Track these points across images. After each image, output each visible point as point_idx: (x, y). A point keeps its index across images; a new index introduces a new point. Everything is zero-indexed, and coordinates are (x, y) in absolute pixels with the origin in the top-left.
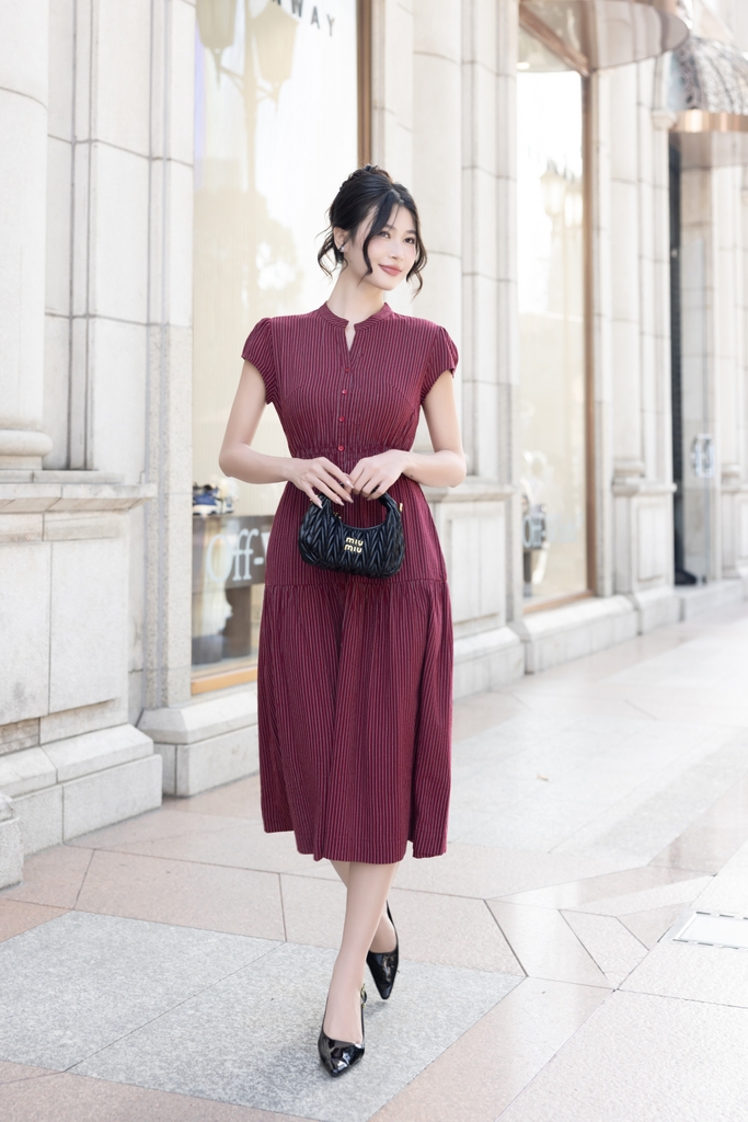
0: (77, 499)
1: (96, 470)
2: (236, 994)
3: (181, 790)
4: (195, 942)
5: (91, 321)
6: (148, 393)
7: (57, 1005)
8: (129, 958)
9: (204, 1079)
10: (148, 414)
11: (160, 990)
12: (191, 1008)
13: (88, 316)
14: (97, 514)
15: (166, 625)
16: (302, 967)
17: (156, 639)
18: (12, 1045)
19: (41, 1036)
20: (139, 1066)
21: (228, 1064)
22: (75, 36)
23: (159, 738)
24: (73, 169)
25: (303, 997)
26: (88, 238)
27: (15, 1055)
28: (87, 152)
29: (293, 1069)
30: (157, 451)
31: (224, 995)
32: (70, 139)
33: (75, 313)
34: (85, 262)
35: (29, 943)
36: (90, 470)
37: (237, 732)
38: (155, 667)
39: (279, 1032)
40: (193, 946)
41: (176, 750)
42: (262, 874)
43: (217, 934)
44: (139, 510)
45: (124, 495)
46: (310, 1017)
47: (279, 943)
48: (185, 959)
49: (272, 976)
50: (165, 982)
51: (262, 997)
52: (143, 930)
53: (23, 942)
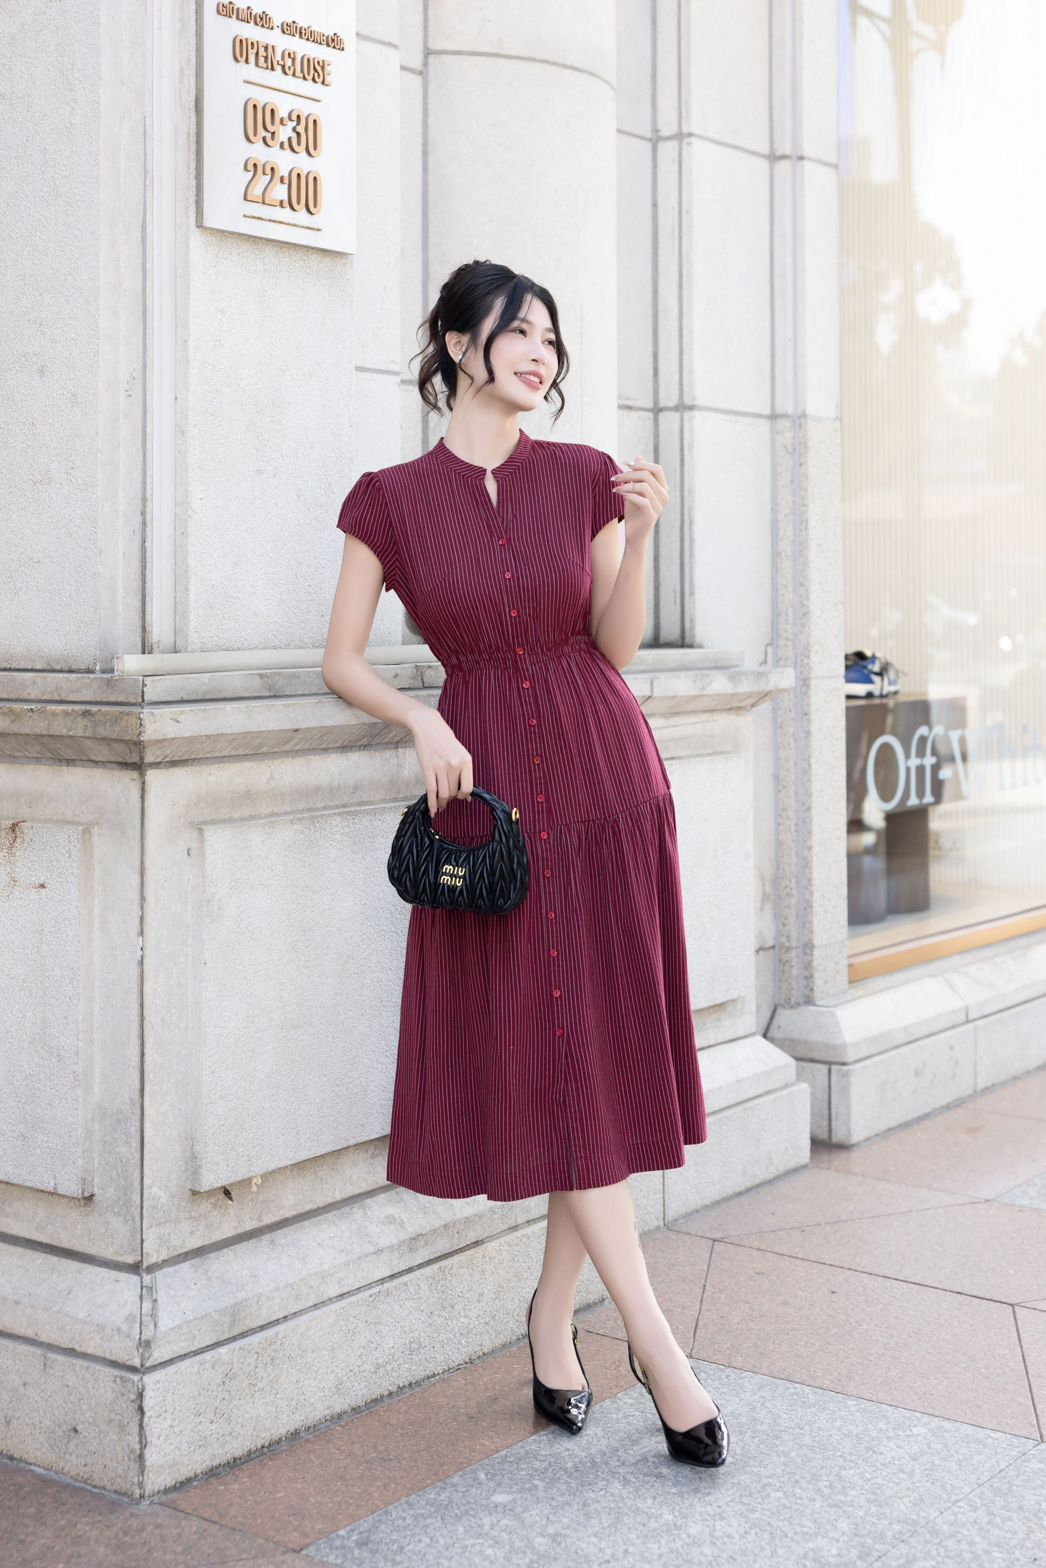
0: (674, 697)
1: (700, 646)
2: (972, 1543)
3: (839, 1135)
4: (891, 1433)
5: (687, 415)
6: (775, 522)
7: (679, 1544)
8: (787, 1455)
10: (776, 555)
11: (844, 1525)
13: (683, 407)
14: (703, 717)
15: (810, 880)
17: (794, 900)
23: (802, 1052)
24: (655, 181)
26: (680, 287)
28: (676, 154)
30: (790, 612)
31: (951, 1544)
32: (648, 134)
33: (662, 404)
34: (676, 325)
35: (625, 1417)
36: (691, 646)
37: (921, 1043)
38: (794, 943)
40: (889, 1439)
41: (830, 1071)
43: (925, 1419)
44: (765, 707)
45: (745, 687)
47: (1030, 1443)
48: (878, 1464)
49: (1028, 1510)
50: (851, 1508)
51: (1018, 1554)
52: (804, 1403)
53: (617, 1414)
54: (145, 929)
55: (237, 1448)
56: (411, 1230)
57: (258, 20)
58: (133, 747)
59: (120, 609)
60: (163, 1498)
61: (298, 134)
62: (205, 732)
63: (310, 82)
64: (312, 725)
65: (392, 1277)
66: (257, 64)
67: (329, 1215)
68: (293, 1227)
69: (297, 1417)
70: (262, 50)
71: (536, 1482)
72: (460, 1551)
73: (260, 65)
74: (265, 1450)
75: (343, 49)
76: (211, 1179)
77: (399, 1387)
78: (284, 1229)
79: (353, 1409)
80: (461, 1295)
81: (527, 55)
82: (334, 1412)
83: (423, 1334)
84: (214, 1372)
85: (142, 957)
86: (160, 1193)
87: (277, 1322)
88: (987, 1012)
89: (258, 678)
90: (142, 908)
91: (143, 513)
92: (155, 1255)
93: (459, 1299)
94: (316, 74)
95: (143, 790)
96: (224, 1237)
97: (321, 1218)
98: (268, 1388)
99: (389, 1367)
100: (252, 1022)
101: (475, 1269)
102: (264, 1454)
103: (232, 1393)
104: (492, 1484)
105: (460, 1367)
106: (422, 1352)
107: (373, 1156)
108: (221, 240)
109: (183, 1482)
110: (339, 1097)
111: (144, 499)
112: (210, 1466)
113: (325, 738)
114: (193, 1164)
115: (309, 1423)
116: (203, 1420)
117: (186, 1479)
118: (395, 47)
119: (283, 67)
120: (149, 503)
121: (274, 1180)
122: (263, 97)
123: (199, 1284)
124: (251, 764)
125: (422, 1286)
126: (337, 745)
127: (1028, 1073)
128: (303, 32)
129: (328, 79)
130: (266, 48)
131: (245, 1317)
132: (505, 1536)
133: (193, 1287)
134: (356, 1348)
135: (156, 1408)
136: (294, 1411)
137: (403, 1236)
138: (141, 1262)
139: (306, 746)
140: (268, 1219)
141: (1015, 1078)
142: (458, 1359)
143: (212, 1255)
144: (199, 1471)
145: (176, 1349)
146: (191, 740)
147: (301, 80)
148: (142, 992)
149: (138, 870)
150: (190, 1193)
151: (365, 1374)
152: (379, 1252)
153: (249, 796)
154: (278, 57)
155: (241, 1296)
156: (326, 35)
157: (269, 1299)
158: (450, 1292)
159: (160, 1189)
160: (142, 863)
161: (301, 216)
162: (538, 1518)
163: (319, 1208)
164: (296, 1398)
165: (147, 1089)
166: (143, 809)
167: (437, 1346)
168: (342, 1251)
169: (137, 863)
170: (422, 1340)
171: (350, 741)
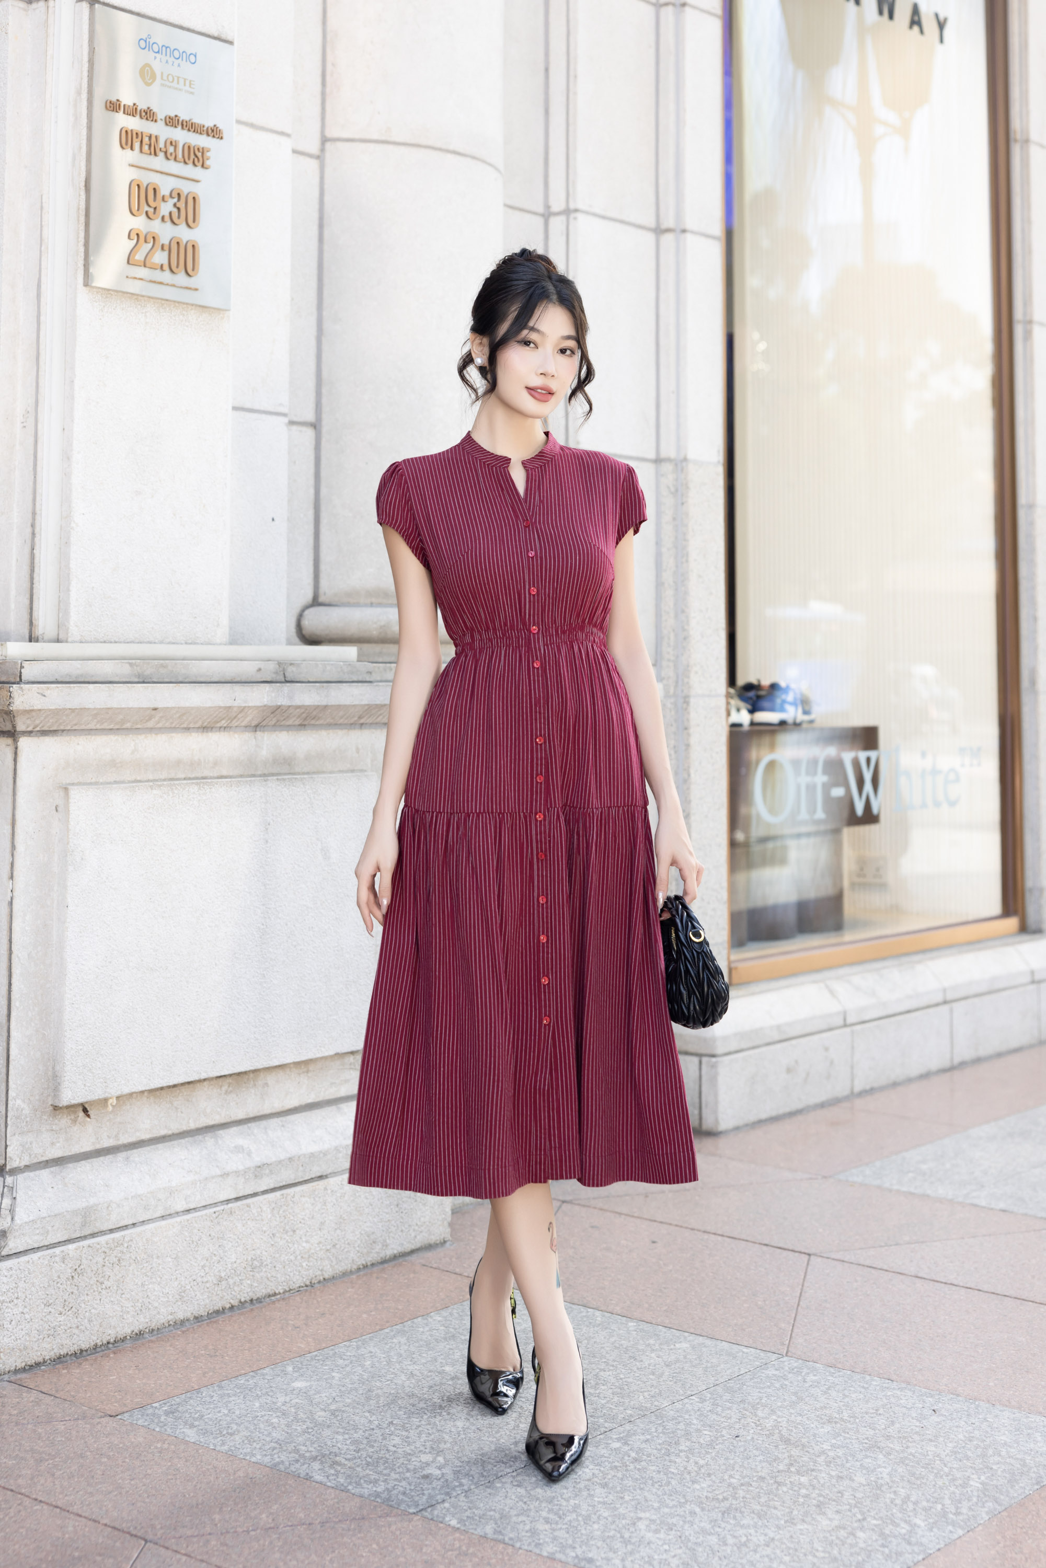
2: (689, 1424)
3: (707, 1123)
4: (657, 1347)
6: (658, 556)
9: (600, 1544)
12: (619, 1439)
16: (795, 1394)
18: (359, 1469)
19: (401, 1460)
20: (518, 1515)
21: (641, 1525)
22: (547, 70)
25: (781, 1437)
27: (358, 1484)
28: (564, 228)
29: (730, 1541)
30: (672, 636)
31: (670, 1425)
32: (541, 209)
39: (730, 1485)
40: (653, 1351)
41: (700, 1063)
42: (785, 1253)
43: (692, 1337)
46: (781, 1467)
47: (775, 1357)
48: (635, 1369)
49: (749, 1403)
50: (597, 1398)
51: (724, 1432)
52: (590, 1323)
53: (423, 1327)
54: (15, 873)
55: (85, 1341)
56: (257, 1159)
57: (144, 114)
58: (5, 716)
59: (13, 606)
60: (13, 1378)
61: (179, 209)
62: (69, 706)
63: (190, 166)
64: (169, 705)
65: (237, 1199)
66: (141, 151)
67: (183, 1141)
68: (148, 1148)
69: (142, 1318)
70: (146, 140)
71: (334, 1374)
72: (251, 1419)
73: (143, 151)
74: (110, 1346)
75: (222, 138)
76: (69, 1096)
77: (240, 1302)
78: (139, 1149)
79: (196, 1318)
80: (302, 1221)
81: (413, 142)
82: (177, 1318)
83: (264, 1253)
84: (63, 1266)
85: (12, 898)
86: (23, 1105)
87: (126, 1227)
88: (867, 1018)
89: (128, 666)
90: (13, 855)
91: (33, 526)
92: (18, 1160)
93: (300, 1225)
94: (196, 159)
95: (16, 753)
96: (82, 1150)
97: (175, 1142)
98: (115, 1288)
99: (231, 1281)
100: (110, 962)
101: (317, 1199)
102: (109, 1349)
103: (80, 1288)
104: (296, 1375)
105: (301, 1289)
106: (264, 1270)
107: (226, 1093)
108: (106, 297)
109: (32, 1366)
110: (192, 1035)
111: (34, 514)
112: (58, 1354)
113: (185, 718)
114: (54, 1081)
115: (153, 1326)
116: (53, 1311)
117: (35, 1363)
118: (288, 135)
119: (166, 153)
120: (37, 517)
121: (131, 1105)
122: (147, 178)
123: (55, 1188)
124: (116, 737)
125: (265, 1209)
126: (197, 726)
127: (910, 1080)
128: (185, 124)
129: (207, 163)
130: (150, 137)
131: (96, 1220)
132: (293, 1410)
133: (50, 1190)
134: (200, 1259)
135: (9, 1293)
136: (139, 1312)
137: (249, 1164)
138: (5, 1165)
139: (167, 725)
140: (125, 1139)
141: (895, 1085)
142: (300, 1281)
143: (70, 1165)
144: (47, 1358)
145: (30, 1242)
146: (57, 712)
147: (182, 164)
148: (11, 930)
149: (10, 821)
150: (51, 1108)
151: (208, 1285)
152: (225, 1175)
153: (114, 764)
154: (161, 145)
155: (92, 1201)
156: (206, 126)
157: (118, 1206)
158: (292, 1218)
159: (24, 1101)
160: (14, 815)
161: (181, 278)
162: (325, 1399)
163: (173, 1134)
164: (140, 1301)
165: (13, 1014)
166: (15, 770)
167: (279, 1266)
168: (191, 1171)
169: (10, 816)
170: (264, 1258)
171: (209, 722)
